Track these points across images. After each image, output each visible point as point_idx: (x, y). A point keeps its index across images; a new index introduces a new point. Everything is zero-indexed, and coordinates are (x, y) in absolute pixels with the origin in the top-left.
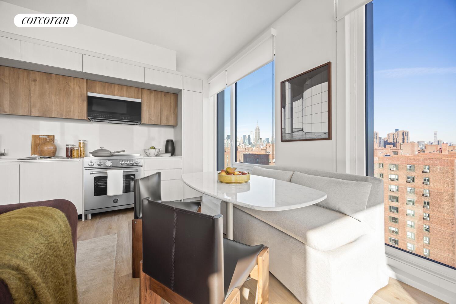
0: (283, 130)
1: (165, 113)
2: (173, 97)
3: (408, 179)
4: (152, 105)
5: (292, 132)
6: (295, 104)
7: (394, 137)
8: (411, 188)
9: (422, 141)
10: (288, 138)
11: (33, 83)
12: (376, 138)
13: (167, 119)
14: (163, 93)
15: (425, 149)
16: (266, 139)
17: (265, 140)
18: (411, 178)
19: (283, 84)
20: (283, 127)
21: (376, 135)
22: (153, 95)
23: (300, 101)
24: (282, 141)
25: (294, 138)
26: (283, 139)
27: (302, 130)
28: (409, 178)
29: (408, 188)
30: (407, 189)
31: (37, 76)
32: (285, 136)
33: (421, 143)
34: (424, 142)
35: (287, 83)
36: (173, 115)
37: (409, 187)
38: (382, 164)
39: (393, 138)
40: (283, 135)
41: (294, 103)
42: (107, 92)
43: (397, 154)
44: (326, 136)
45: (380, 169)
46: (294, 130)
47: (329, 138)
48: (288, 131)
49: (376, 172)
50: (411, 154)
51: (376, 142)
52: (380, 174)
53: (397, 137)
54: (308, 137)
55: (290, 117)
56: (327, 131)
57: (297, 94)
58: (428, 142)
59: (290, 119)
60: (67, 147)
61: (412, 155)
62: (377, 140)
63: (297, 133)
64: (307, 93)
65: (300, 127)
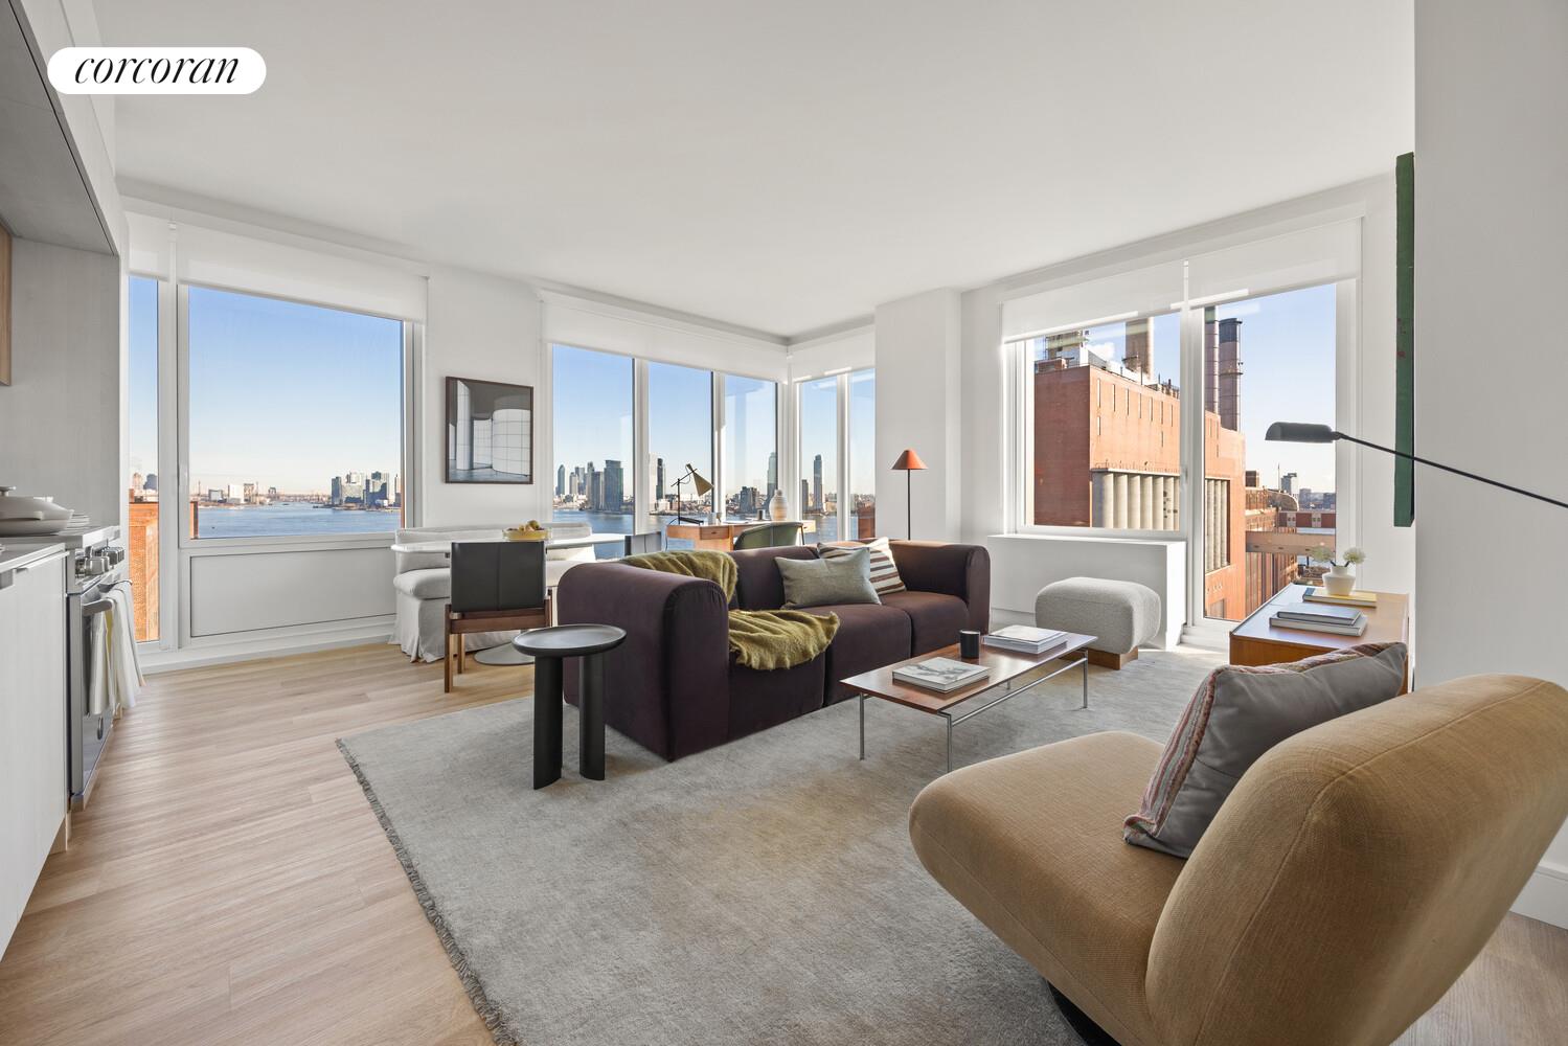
0: (451, 463)
5: (472, 468)
6: (478, 423)
10: (461, 477)
19: (451, 382)
20: (451, 457)
23: (488, 422)
24: (447, 481)
25: (475, 479)
26: (451, 479)
27: (491, 467)
32: (455, 474)
40: (451, 471)
41: (476, 423)
44: (528, 479)
46: (475, 466)
47: (531, 482)
48: (461, 464)
54: (495, 478)
55: (466, 440)
56: (528, 473)
57: (482, 410)
59: (467, 447)
63: (480, 471)
64: (499, 414)
65: (488, 462)
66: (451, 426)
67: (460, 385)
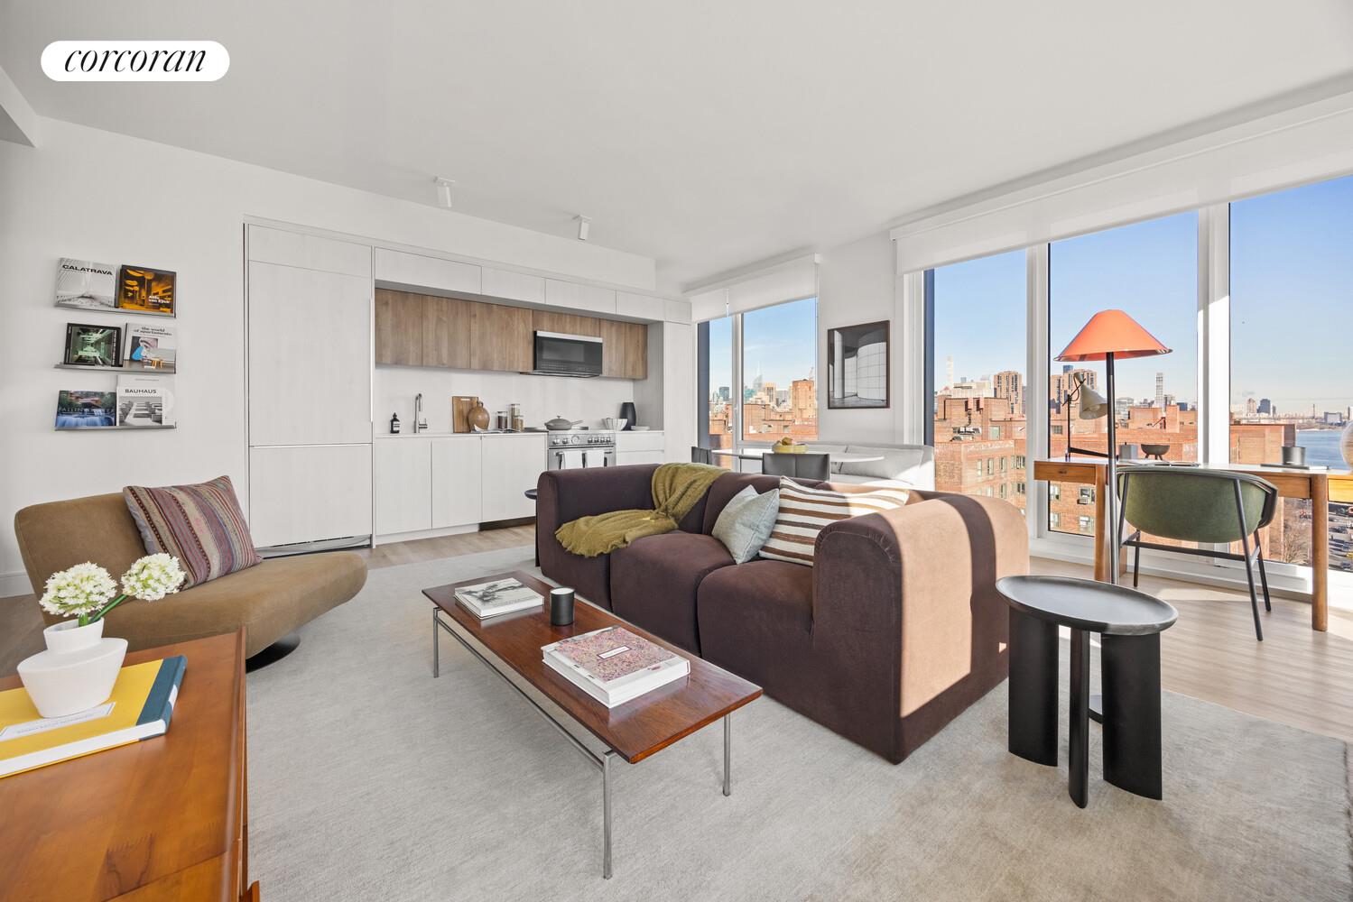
0: (831, 393)
1: (631, 358)
2: (641, 331)
3: (1082, 494)
4: (614, 346)
5: (844, 397)
6: (847, 361)
7: (1059, 387)
8: (1087, 519)
9: (1128, 399)
10: (838, 404)
11: (472, 320)
12: (1016, 390)
13: (634, 369)
14: (628, 325)
15: (1129, 418)
16: (720, 389)
17: (718, 392)
18: (1088, 493)
19: (831, 333)
20: (831, 389)
21: (1016, 379)
22: (614, 329)
23: (854, 358)
24: (829, 408)
25: (846, 405)
26: (831, 405)
27: (856, 395)
28: (1084, 492)
29: (1082, 518)
30: (1078, 521)
31: (477, 309)
32: (833, 402)
33: (1125, 403)
34: (1133, 400)
35: (836, 333)
36: (641, 361)
37: (1085, 516)
38: (1024, 459)
39: (1057, 390)
40: (831, 399)
42: (556, 328)
43: (1062, 433)
44: (884, 404)
45: (1019, 471)
46: (846, 395)
47: (887, 406)
48: (838, 395)
49: (1009, 478)
50: (1094, 432)
51: (1017, 401)
52: (1019, 485)
53: (1066, 387)
54: (862, 404)
55: (841, 377)
56: (885, 397)
57: (850, 351)
58: (1142, 401)
59: (841, 381)
60: (500, 415)
61: (1095, 436)
62: (1017, 395)
63: (850, 398)
64: (863, 350)
65: (854, 391)
66: (831, 366)
67: (836, 332)
